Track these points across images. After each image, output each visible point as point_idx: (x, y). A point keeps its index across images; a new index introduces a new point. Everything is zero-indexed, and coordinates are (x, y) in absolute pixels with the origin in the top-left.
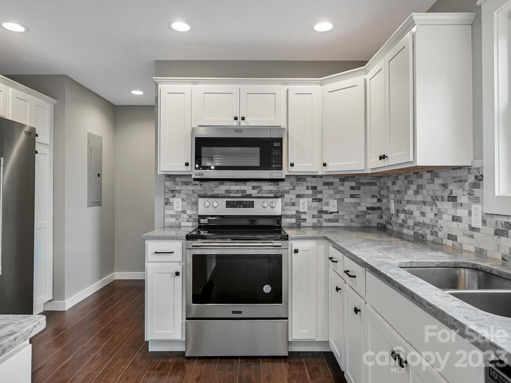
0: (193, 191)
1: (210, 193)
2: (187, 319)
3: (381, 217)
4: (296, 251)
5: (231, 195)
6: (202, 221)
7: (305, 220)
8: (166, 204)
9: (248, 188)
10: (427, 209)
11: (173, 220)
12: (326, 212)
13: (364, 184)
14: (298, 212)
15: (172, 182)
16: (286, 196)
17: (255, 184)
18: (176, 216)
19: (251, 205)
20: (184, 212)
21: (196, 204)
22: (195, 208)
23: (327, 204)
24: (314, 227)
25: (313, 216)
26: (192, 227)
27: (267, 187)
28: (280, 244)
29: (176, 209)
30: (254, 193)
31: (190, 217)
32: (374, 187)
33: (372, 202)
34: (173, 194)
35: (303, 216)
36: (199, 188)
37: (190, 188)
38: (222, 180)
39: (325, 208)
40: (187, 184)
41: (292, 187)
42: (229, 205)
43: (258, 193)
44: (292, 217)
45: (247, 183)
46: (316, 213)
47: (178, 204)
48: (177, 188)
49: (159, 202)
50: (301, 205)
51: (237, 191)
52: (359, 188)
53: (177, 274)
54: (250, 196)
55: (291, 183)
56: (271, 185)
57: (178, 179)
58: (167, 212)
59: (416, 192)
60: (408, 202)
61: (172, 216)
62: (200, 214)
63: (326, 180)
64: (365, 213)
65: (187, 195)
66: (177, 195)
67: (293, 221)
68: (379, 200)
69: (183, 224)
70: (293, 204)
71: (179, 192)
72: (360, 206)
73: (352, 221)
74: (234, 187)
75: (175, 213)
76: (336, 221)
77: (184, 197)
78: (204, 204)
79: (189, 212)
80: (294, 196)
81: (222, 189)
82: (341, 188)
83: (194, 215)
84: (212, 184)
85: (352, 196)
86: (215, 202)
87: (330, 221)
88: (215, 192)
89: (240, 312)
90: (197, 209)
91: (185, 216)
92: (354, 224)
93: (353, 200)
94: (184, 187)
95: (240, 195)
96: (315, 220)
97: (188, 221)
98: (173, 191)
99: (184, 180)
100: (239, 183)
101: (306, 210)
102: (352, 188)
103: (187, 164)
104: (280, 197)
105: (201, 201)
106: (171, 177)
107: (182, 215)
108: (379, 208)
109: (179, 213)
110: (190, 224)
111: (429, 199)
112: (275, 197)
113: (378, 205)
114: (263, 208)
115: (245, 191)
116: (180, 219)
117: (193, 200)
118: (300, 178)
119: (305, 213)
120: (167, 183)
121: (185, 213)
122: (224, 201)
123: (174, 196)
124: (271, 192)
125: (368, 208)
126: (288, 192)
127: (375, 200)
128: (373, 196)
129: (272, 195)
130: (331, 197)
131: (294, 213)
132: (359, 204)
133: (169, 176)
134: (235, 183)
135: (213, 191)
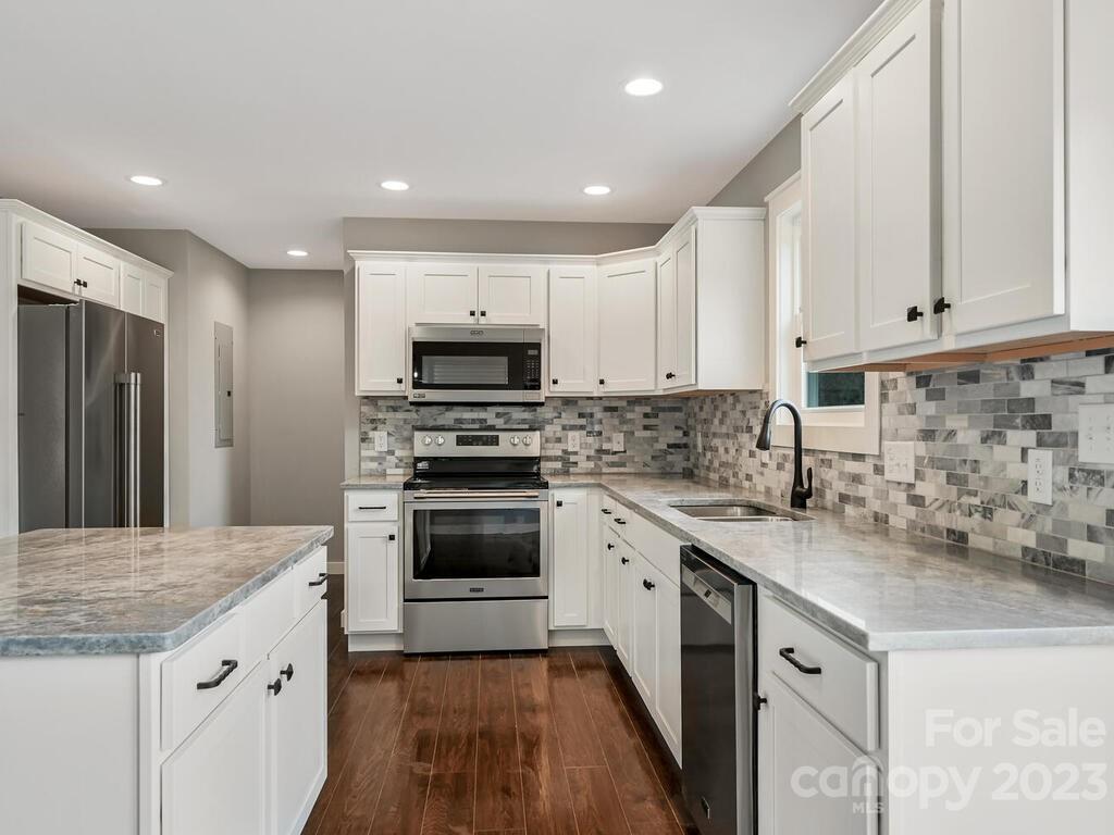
0: (405, 420)
1: (431, 423)
2: (405, 601)
3: (688, 460)
4: (559, 504)
5: (464, 427)
6: (420, 465)
7: (576, 463)
8: (363, 440)
9: (489, 416)
10: (730, 443)
11: (374, 465)
12: (607, 452)
13: (664, 410)
14: (565, 452)
15: (372, 407)
16: (548, 428)
17: (501, 409)
18: (380, 459)
19: (494, 441)
20: (391, 453)
21: (410, 440)
22: (408, 446)
23: (609, 440)
24: (590, 474)
25: (589, 458)
26: (404, 475)
27: (518, 414)
28: (536, 494)
29: (378, 448)
30: (499, 423)
31: (401, 460)
32: (677, 414)
33: (675, 436)
34: (374, 426)
35: (573, 459)
36: (414, 415)
37: (400, 415)
38: (450, 405)
39: (606, 446)
40: (395, 409)
41: (557, 415)
42: (461, 441)
43: (505, 423)
44: (556, 459)
45: (489, 408)
46: (592, 453)
47: (381, 440)
48: (380, 416)
49: (351, 438)
50: (570, 442)
51: (473, 421)
52: (656, 416)
53: (392, 538)
54: (492, 428)
55: (555, 408)
56: (524, 411)
57: (380, 403)
58: (364, 453)
59: (722, 422)
60: (715, 435)
61: (372, 459)
62: (416, 455)
63: (607, 404)
64: (665, 452)
65: (396, 426)
66: (380, 426)
67: (558, 465)
68: (686, 434)
69: (388, 471)
70: (559, 440)
71: (384, 422)
72: (657, 441)
73: (645, 465)
74: (468, 415)
75: (376, 454)
76: (623, 465)
77: (391, 429)
78: (423, 441)
79: (398, 453)
80: (559, 428)
81: (450, 417)
82: (629, 416)
83: (406, 457)
84: (434, 410)
85: (646, 428)
86: (441, 437)
87: (613, 464)
88: (440, 422)
89: (482, 590)
90: (412, 448)
91: (392, 459)
92: (648, 470)
93: (648, 433)
94: (390, 415)
95: (477, 426)
96: (591, 465)
97: (397, 467)
98: (373, 421)
99: (392, 403)
100: (475, 409)
101: (577, 449)
102: (646, 415)
103: (400, 381)
104: (539, 429)
105: (418, 435)
106: (371, 400)
107: (388, 457)
108: (686, 446)
109: (384, 455)
110: (401, 471)
111: (731, 431)
112: (532, 429)
113: (685, 440)
114: (511, 445)
115: (485, 420)
116: (385, 464)
117: (406, 434)
118: (569, 401)
119: (576, 453)
120: (364, 409)
121: (393, 454)
122: (452, 436)
123: (375, 429)
124: (524, 421)
125: (669, 446)
126: (550, 422)
127: (680, 434)
128: (677, 428)
129: (527, 427)
130: (614, 428)
131: (560, 453)
132: (656, 440)
133: (367, 397)
134: (469, 408)
135: (435, 420)
